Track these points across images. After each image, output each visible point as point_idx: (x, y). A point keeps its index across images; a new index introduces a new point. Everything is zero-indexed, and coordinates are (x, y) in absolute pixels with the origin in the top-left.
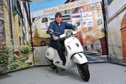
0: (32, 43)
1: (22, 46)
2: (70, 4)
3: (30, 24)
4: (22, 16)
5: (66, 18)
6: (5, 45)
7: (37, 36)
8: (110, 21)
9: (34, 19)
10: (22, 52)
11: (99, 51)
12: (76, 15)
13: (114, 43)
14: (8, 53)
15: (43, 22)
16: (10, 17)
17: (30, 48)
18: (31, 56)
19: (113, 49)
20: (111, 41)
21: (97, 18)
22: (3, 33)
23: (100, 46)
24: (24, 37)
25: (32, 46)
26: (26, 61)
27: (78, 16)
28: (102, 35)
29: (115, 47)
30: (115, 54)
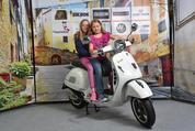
0: (33, 59)
1: (16, 63)
3: (31, 21)
5: (101, 14)
7: (44, 46)
8: (180, 26)
9: (38, 11)
10: (14, 74)
11: (157, 78)
12: (120, 9)
13: (185, 66)
15: (57, 18)
17: (30, 68)
18: (30, 84)
19: (183, 77)
20: (179, 62)
21: (158, 20)
23: (160, 70)
24: (19, 46)
25: (34, 64)
26: (22, 94)
27: (125, 14)
28: (165, 51)
29: (186, 74)
30: (185, 84)
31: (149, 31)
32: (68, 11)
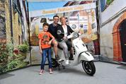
0: (30, 42)
1: (21, 45)
2: (68, 7)
3: (28, 23)
4: (21, 15)
6: (5, 43)
7: (35, 36)
9: (32, 19)
10: (21, 51)
11: (92, 51)
12: (73, 17)
13: (106, 45)
14: (8, 52)
15: (41, 22)
16: (11, 15)
17: (28, 47)
18: (28, 56)
19: (105, 50)
20: (103, 43)
22: (4, 31)
23: (93, 47)
24: (23, 36)
25: (30, 45)
26: (24, 61)
28: (95, 38)
29: (106, 49)
30: (106, 54)
31: (87, 28)
32: (47, 18)
